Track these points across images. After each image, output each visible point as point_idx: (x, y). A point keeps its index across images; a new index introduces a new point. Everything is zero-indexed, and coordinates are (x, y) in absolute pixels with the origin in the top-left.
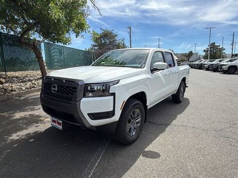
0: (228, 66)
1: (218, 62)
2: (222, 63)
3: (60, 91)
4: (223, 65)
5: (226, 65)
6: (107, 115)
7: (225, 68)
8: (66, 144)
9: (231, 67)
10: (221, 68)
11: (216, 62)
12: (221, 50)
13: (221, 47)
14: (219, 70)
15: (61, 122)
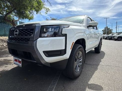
0: (117, 36)
1: (112, 35)
2: (114, 35)
3: (20, 34)
4: (115, 36)
5: (116, 36)
6: (60, 53)
7: (116, 38)
8: (25, 79)
9: (119, 37)
10: (114, 38)
11: (110, 35)
12: (111, 30)
13: (110, 29)
14: (113, 39)
15: (20, 60)
